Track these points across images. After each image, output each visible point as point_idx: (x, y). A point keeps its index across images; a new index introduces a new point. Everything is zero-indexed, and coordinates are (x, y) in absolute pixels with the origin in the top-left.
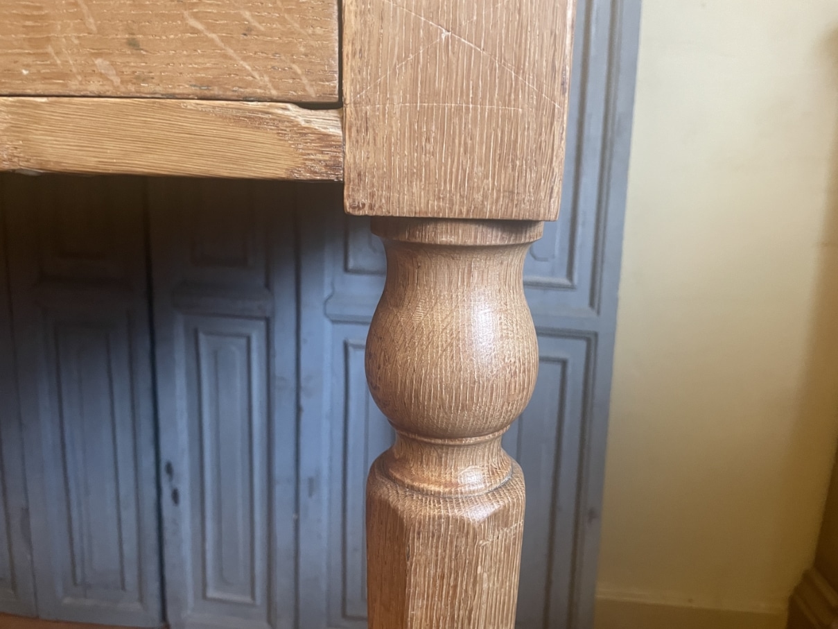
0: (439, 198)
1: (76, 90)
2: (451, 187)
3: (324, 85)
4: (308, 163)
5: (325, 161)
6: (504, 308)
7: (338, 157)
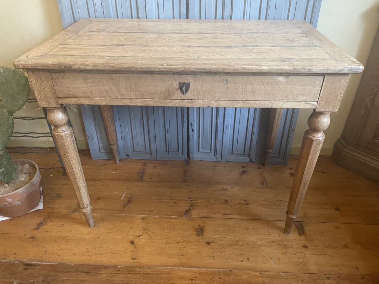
1: (289, 101)
3: (316, 100)
4: (313, 107)
7: (316, 107)
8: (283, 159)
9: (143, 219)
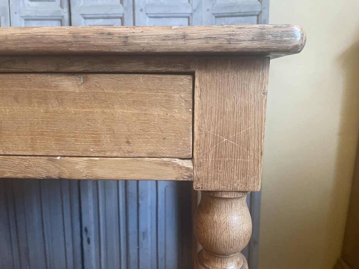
0: (223, 185)
1: (108, 156)
2: (227, 182)
3: (187, 154)
4: (182, 176)
5: (188, 175)
6: (242, 213)
7: (192, 174)
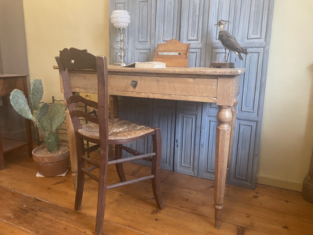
0: (223, 104)
1: (198, 96)
3: (215, 96)
4: (214, 101)
8: (251, 183)
9: (120, 195)
